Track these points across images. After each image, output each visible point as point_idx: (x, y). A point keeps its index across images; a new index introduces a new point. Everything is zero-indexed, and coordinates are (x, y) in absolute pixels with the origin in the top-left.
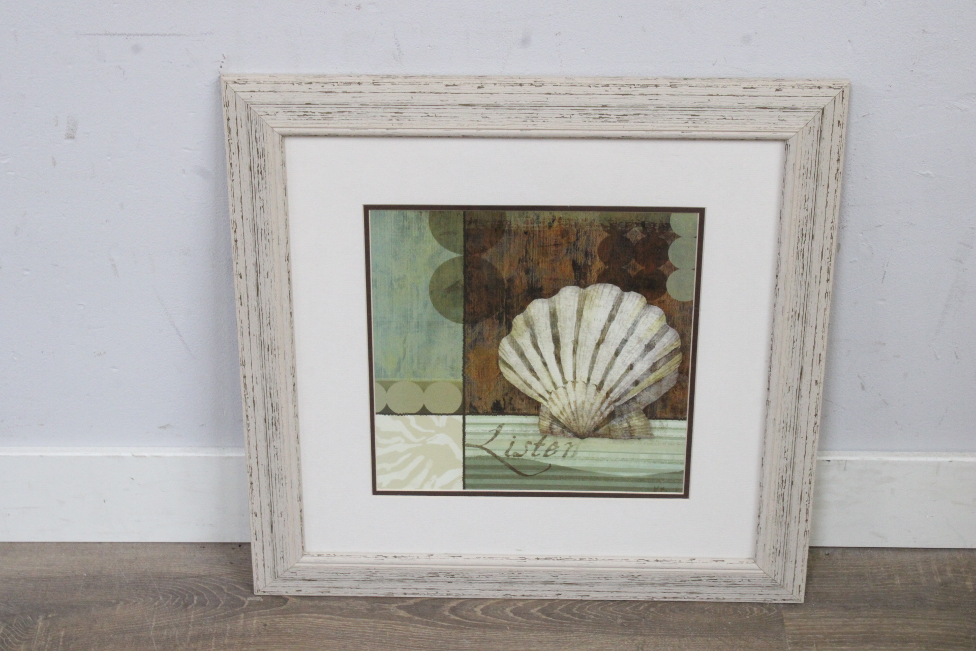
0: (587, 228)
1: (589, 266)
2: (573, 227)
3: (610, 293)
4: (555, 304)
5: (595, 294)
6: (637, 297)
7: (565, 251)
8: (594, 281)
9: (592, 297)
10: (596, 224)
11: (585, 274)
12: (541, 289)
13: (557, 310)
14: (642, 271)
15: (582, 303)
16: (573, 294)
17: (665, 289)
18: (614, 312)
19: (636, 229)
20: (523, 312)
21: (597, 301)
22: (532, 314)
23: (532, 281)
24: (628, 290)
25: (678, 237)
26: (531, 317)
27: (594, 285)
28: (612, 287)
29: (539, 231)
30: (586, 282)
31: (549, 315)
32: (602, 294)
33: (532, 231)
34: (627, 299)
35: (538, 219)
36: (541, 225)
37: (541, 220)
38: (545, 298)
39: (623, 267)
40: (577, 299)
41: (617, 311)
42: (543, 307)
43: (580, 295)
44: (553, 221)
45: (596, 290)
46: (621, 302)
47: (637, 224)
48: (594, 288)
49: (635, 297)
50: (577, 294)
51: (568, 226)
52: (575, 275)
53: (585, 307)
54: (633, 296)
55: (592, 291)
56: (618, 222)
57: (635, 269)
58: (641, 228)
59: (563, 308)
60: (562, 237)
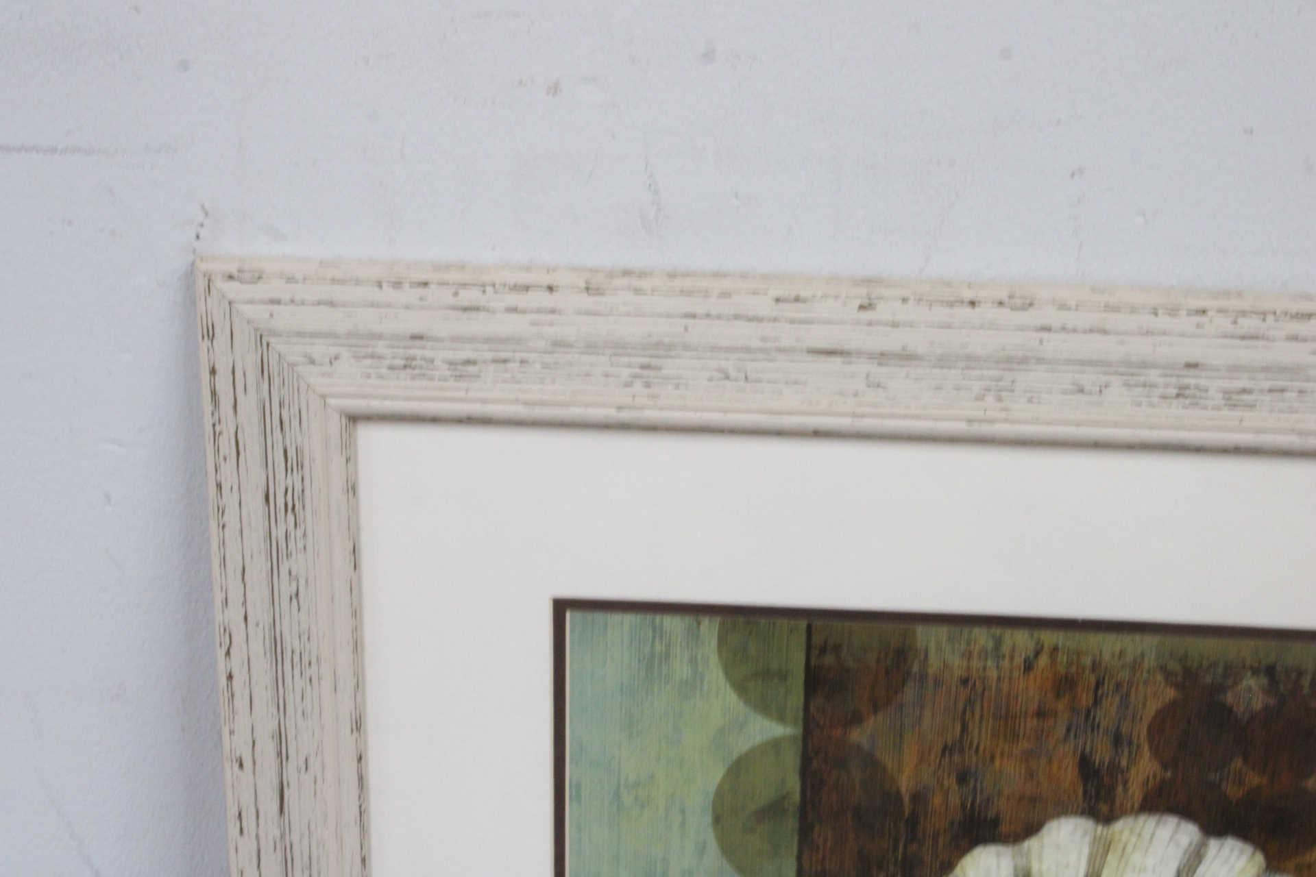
0: (1124, 676)
1: (1123, 770)
2: (1087, 672)
3: (1171, 838)
4: (1028, 860)
5: (1134, 839)
6: (1242, 851)
7: (1064, 730)
8: (1133, 807)
9: (1125, 846)
10: (1146, 666)
11: (1112, 789)
12: (996, 822)
13: (1035, 875)
14: (1258, 789)
15: (1099, 860)
16: (1077, 837)
19: (1252, 682)
20: (947, 875)
21: (1136, 857)
23: (973, 802)
24: (1220, 834)
27: (1131, 817)
28: (1178, 825)
29: (999, 678)
30: (1111, 810)
32: (1151, 839)
33: (979, 677)
34: (1216, 856)
35: (997, 648)
36: (1005, 664)
37: (1005, 650)
38: (1004, 843)
39: (1211, 777)
40: (1086, 849)
42: (998, 866)
43: (1095, 840)
44: (1038, 654)
45: (1138, 829)
46: (1200, 862)
47: (1255, 672)
48: (1131, 823)
49: (1235, 853)
50: (1087, 840)
51: (1073, 668)
52: (1086, 793)
53: (1105, 871)
54: (1232, 850)
55: (1127, 831)
57: (1240, 782)
58: (1265, 680)
59: (1049, 869)
60: (1058, 696)
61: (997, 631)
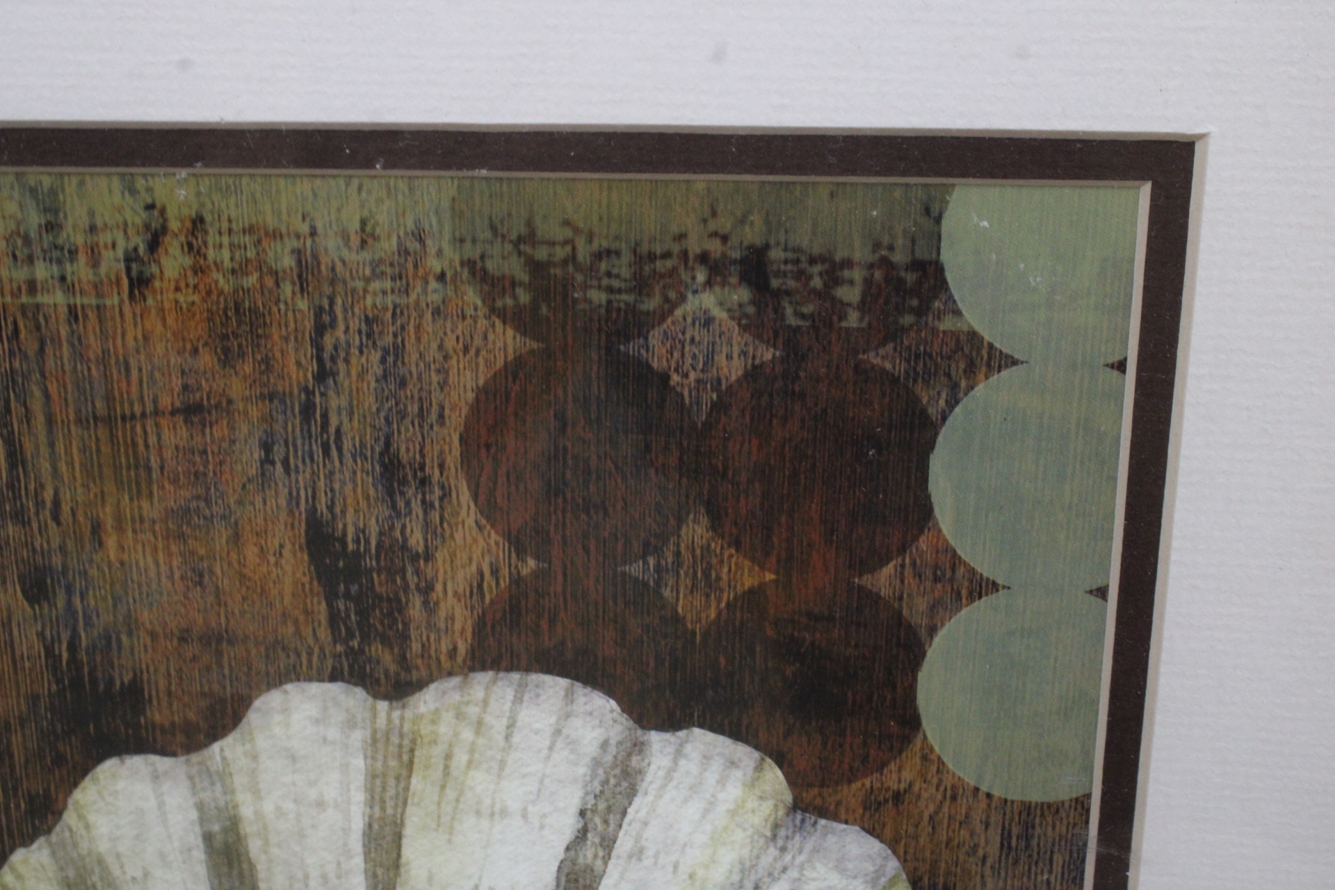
0: (379, 295)
1: (415, 558)
2: (287, 289)
3: (558, 732)
4: (229, 791)
5: (467, 734)
6: (733, 764)
7: (258, 454)
8: (453, 653)
9: (448, 757)
10: (435, 265)
11: (396, 606)
12: (135, 694)
13: (248, 828)
14: (754, 596)
15: (391, 792)
16: (333, 733)
17: (912, 722)
18: (588, 854)
19: (708, 300)
20: (49, 831)
21: (480, 781)
22: (103, 847)
23: (73, 647)
24: (672, 723)
25: (1000, 361)
26: (101, 862)
27: (456, 681)
28: (569, 696)
29: (73, 313)
30: (403, 660)
31: (199, 854)
32: (508, 737)
33: (23, 309)
34: (668, 777)
35: (51, 227)
36: (81, 270)
37: (74, 234)
38: (164, 752)
39: (635, 569)
40: (359, 763)
41: (608, 844)
42: (161, 805)
43: (374, 741)
44: (155, 241)
45: (473, 711)
46: (632, 793)
47: (716, 270)
48: (456, 697)
49: (716, 766)
50: (358, 737)
51: (251, 280)
52: (334, 619)
53: (414, 819)
54: (707, 758)
55: (448, 717)
56: (583, 252)
57: (710, 585)
58: (742, 295)
59: (280, 812)
60: (227, 359)
61: (42, 176)
